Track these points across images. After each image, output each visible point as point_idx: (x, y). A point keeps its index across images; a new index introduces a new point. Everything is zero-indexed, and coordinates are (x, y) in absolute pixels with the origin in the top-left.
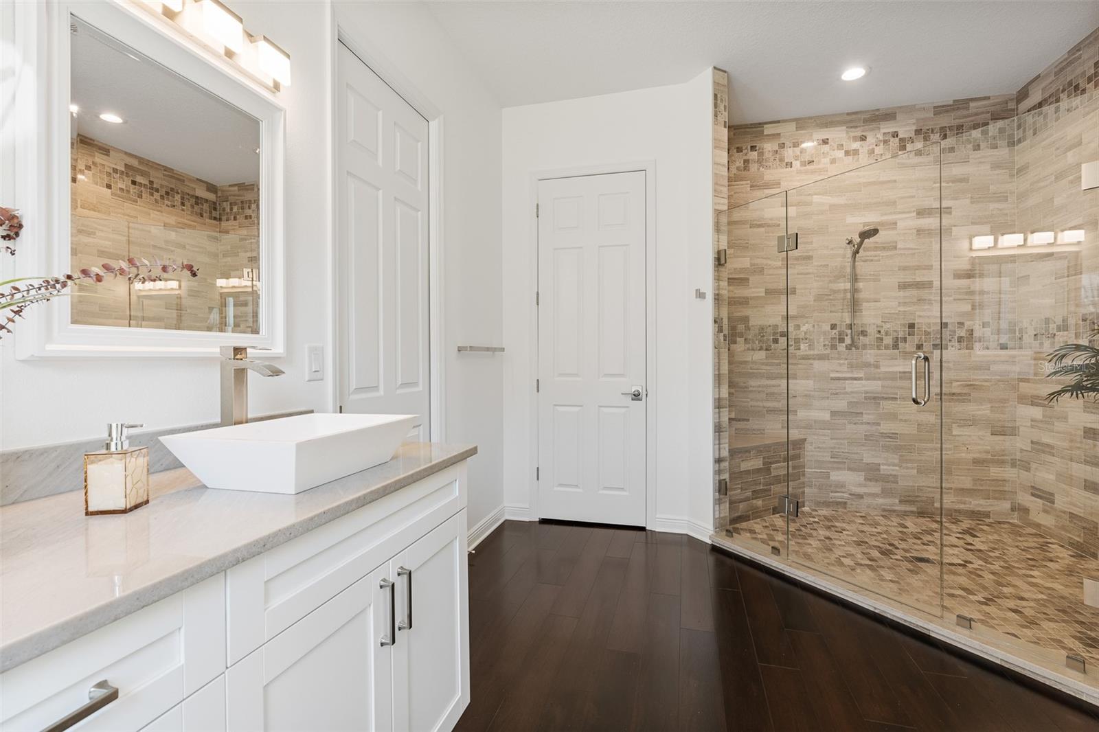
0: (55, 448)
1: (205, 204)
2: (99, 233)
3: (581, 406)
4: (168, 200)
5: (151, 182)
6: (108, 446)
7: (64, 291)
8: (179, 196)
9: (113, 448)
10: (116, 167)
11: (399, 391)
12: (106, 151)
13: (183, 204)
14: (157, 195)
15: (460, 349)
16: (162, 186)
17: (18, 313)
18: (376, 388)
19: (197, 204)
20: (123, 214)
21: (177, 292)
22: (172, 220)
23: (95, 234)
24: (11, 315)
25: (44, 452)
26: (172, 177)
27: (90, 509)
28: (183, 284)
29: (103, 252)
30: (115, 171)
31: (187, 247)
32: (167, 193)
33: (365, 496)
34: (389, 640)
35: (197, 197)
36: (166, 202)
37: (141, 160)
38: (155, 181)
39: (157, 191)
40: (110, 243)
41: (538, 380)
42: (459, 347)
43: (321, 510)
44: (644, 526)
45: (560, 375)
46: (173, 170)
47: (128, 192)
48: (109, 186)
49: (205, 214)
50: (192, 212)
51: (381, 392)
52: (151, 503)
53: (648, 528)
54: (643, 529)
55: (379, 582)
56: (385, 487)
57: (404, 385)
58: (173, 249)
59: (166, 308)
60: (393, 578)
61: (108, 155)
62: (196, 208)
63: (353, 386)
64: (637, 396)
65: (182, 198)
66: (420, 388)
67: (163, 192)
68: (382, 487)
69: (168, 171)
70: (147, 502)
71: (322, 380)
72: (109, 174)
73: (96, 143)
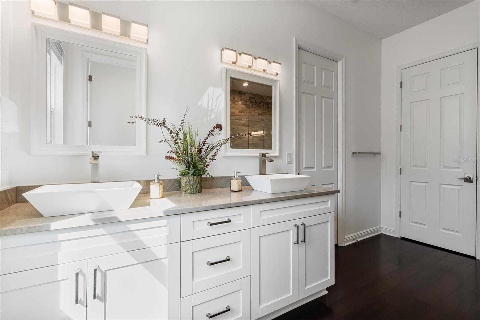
0: (227, 177)
1: (270, 105)
2: (243, 119)
3: (428, 183)
4: (259, 105)
5: (255, 101)
6: (234, 177)
7: (228, 142)
8: (262, 103)
9: (235, 177)
10: (247, 98)
11: (323, 170)
12: (244, 94)
13: (263, 106)
14: (257, 104)
15: (354, 153)
16: (258, 101)
17: (221, 147)
18: (313, 168)
19: (267, 105)
20: (248, 112)
21: (263, 135)
22: (260, 112)
23: (241, 119)
24: (220, 147)
25: (225, 177)
26: (261, 98)
27: (231, 190)
28: (265, 132)
29: (244, 124)
30: (247, 99)
31: (265, 120)
32: (259, 103)
33: (289, 197)
34: (297, 243)
35: (267, 103)
36: (259, 106)
37: (253, 94)
38: (256, 100)
39: (257, 103)
40: (245, 122)
41: (401, 169)
42: (353, 153)
43: (275, 197)
44: (475, 256)
45: (414, 166)
46: (261, 95)
47: (250, 105)
48: (245, 105)
49: (269, 108)
50: (266, 108)
51: (315, 169)
52: (242, 191)
53: (477, 258)
54: (474, 258)
55: (294, 224)
56: (296, 196)
57: (325, 167)
58: (261, 121)
59: (259, 140)
60: (300, 225)
61: (245, 95)
62: (267, 106)
63: (304, 167)
64: (468, 180)
65: (263, 104)
66: (333, 169)
67: (258, 103)
68: (295, 196)
69: (260, 96)
70: (241, 191)
71: (292, 164)
72: (245, 101)
73: (242, 92)
